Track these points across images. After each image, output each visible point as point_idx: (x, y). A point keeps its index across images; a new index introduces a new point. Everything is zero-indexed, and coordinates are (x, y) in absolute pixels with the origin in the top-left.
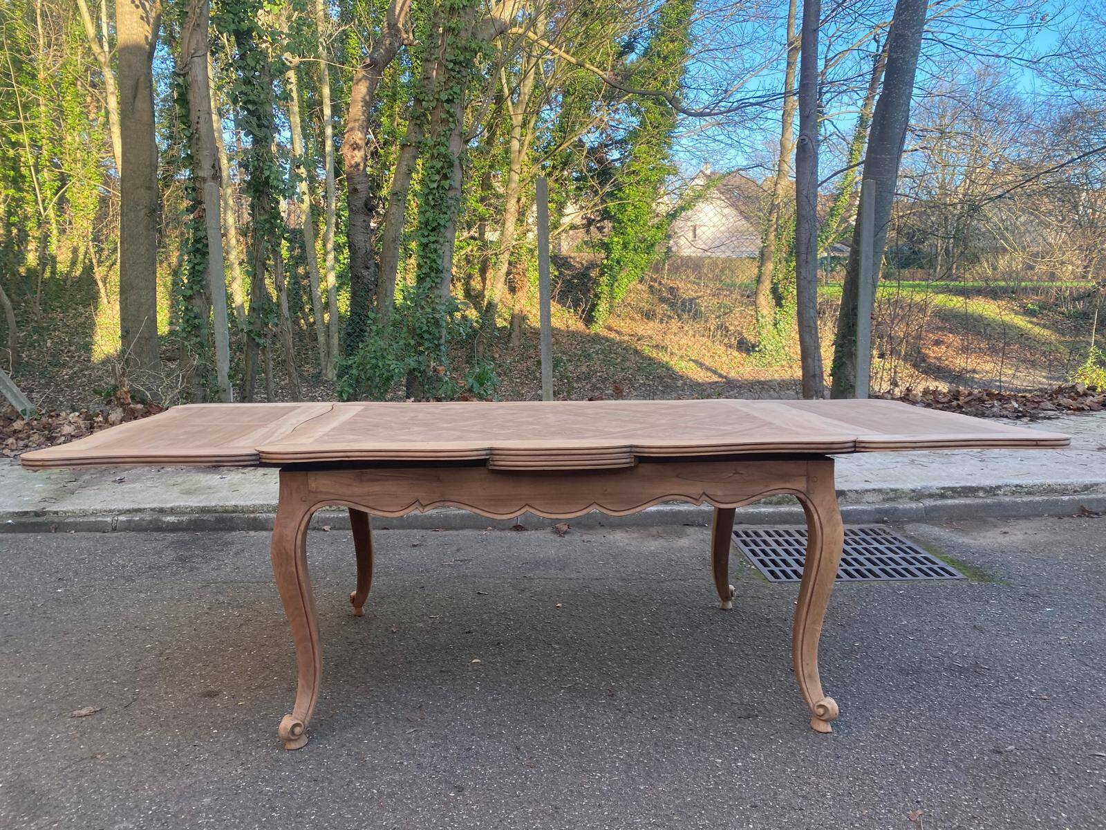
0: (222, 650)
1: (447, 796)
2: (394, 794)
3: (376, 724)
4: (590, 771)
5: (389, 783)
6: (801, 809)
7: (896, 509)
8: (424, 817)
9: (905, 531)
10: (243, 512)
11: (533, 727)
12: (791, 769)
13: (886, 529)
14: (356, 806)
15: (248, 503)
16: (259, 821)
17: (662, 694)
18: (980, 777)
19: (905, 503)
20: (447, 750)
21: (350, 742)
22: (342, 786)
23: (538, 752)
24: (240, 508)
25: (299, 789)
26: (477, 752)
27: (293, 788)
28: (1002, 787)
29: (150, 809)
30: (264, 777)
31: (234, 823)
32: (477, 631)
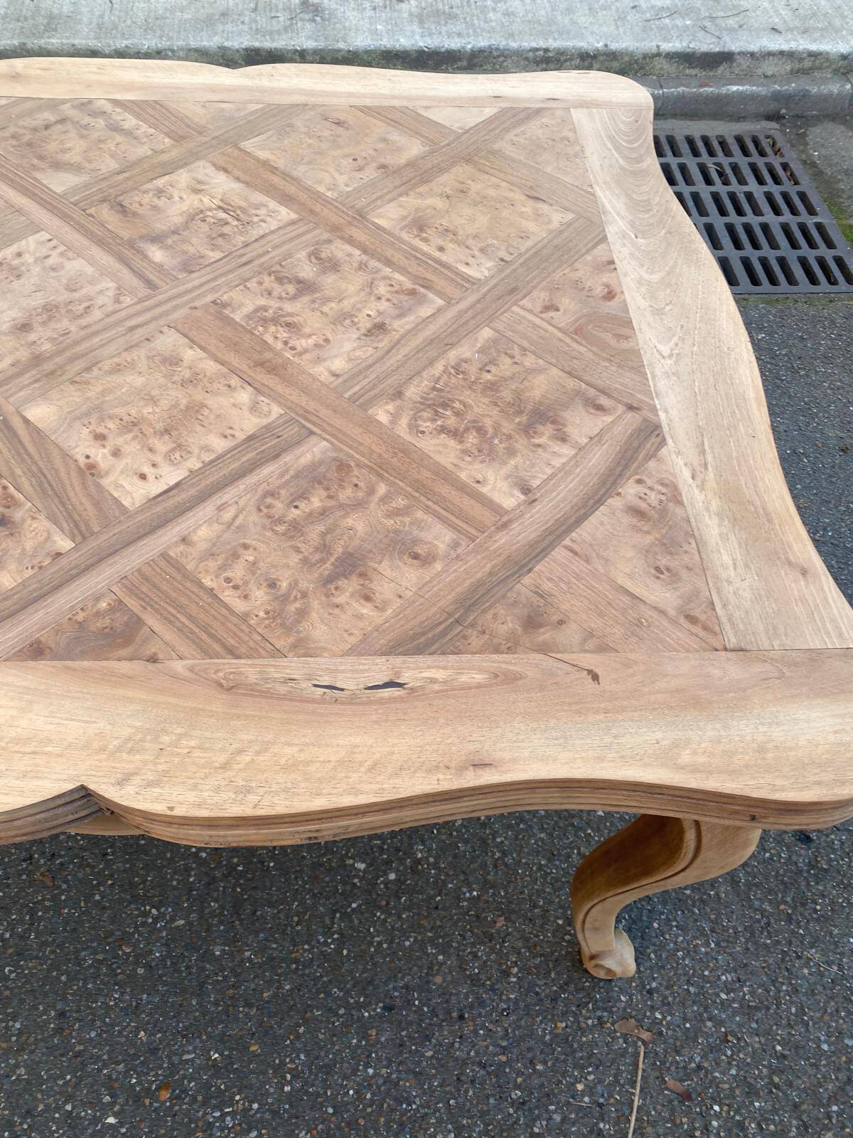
6: (461, 1017)
7: (805, 95)
9: (806, 144)
12: (471, 892)
13: (778, 136)
18: (763, 912)
19: (825, 81)
28: (790, 943)
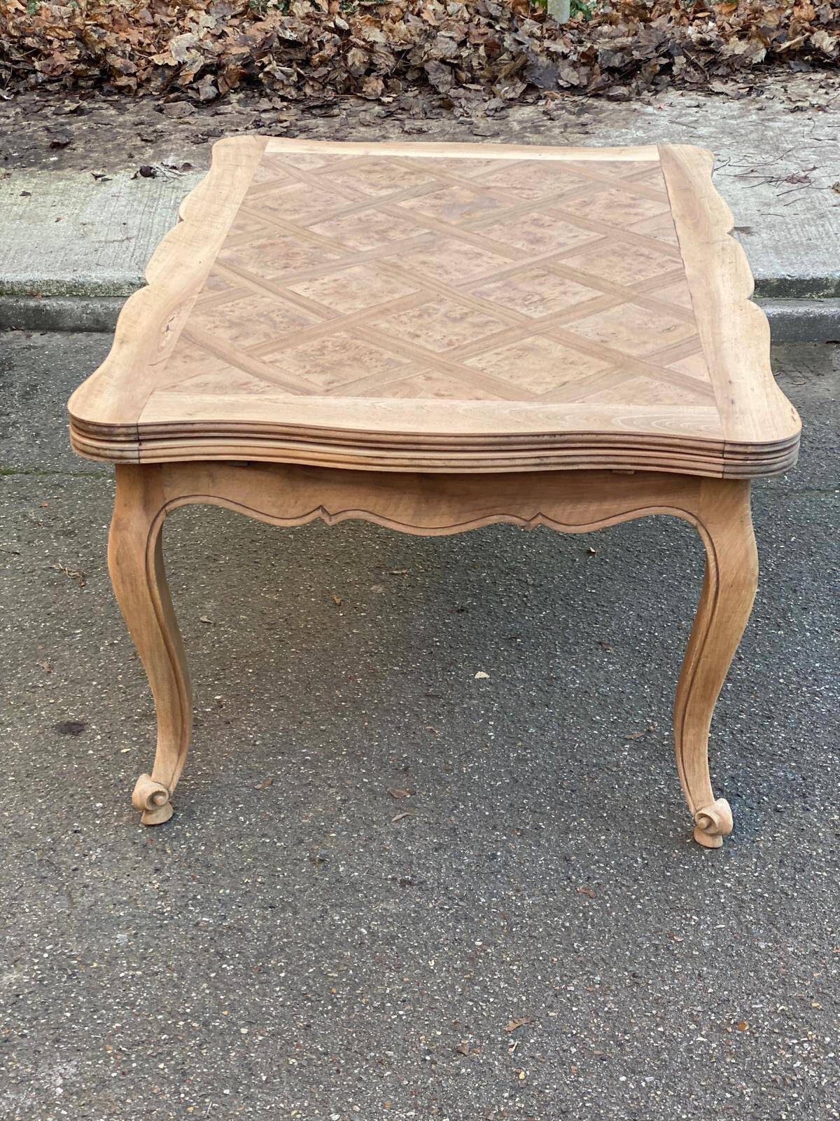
0: (64, 635)
1: (471, 945)
2: (395, 937)
3: (344, 801)
4: (683, 909)
5: (382, 917)
8: (443, 982)
10: (12, 294)
11: (585, 817)
14: (341, 957)
15: (23, 277)
16: (208, 979)
17: (789, 759)
20: (459, 857)
21: (309, 835)
22: (314, 920)
23: (599, 868)
24: (7, 287)
25: (250, 920)
26: (506, 864)
27: (242, 918)
29: (44, 951)
30: (194, 898)
31: (171, 979)
32: (474, 608)
